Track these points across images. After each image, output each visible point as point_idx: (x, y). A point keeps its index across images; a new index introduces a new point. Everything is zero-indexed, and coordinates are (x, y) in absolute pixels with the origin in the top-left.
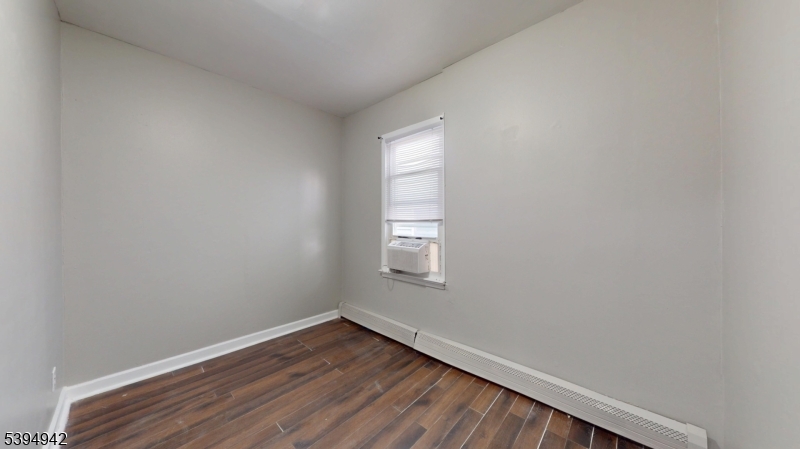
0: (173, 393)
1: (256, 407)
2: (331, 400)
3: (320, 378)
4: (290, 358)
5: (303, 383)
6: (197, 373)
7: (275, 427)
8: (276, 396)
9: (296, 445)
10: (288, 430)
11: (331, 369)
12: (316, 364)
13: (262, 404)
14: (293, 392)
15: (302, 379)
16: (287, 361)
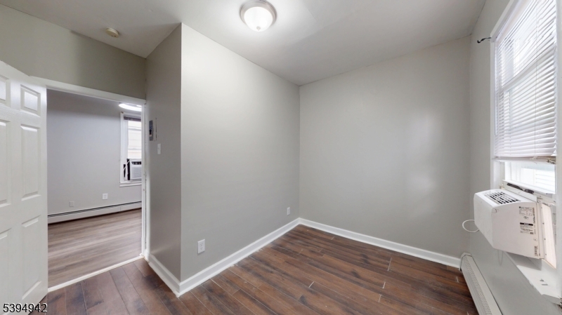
0: (315, 239)
1: (321, 268)
2: (346, 304)
3: (362, 288)
4: (369, 263)
5: (351, 281)
6: (329, 238)
7: (311, 282)
8: (332, 273)
9: (302, 297)
10: (311, 289)
11: (379, 292)
12: (376, 280)
13: (324, 270)
14: (340, 279)
15: (354, 278)
16: (366, 263)
